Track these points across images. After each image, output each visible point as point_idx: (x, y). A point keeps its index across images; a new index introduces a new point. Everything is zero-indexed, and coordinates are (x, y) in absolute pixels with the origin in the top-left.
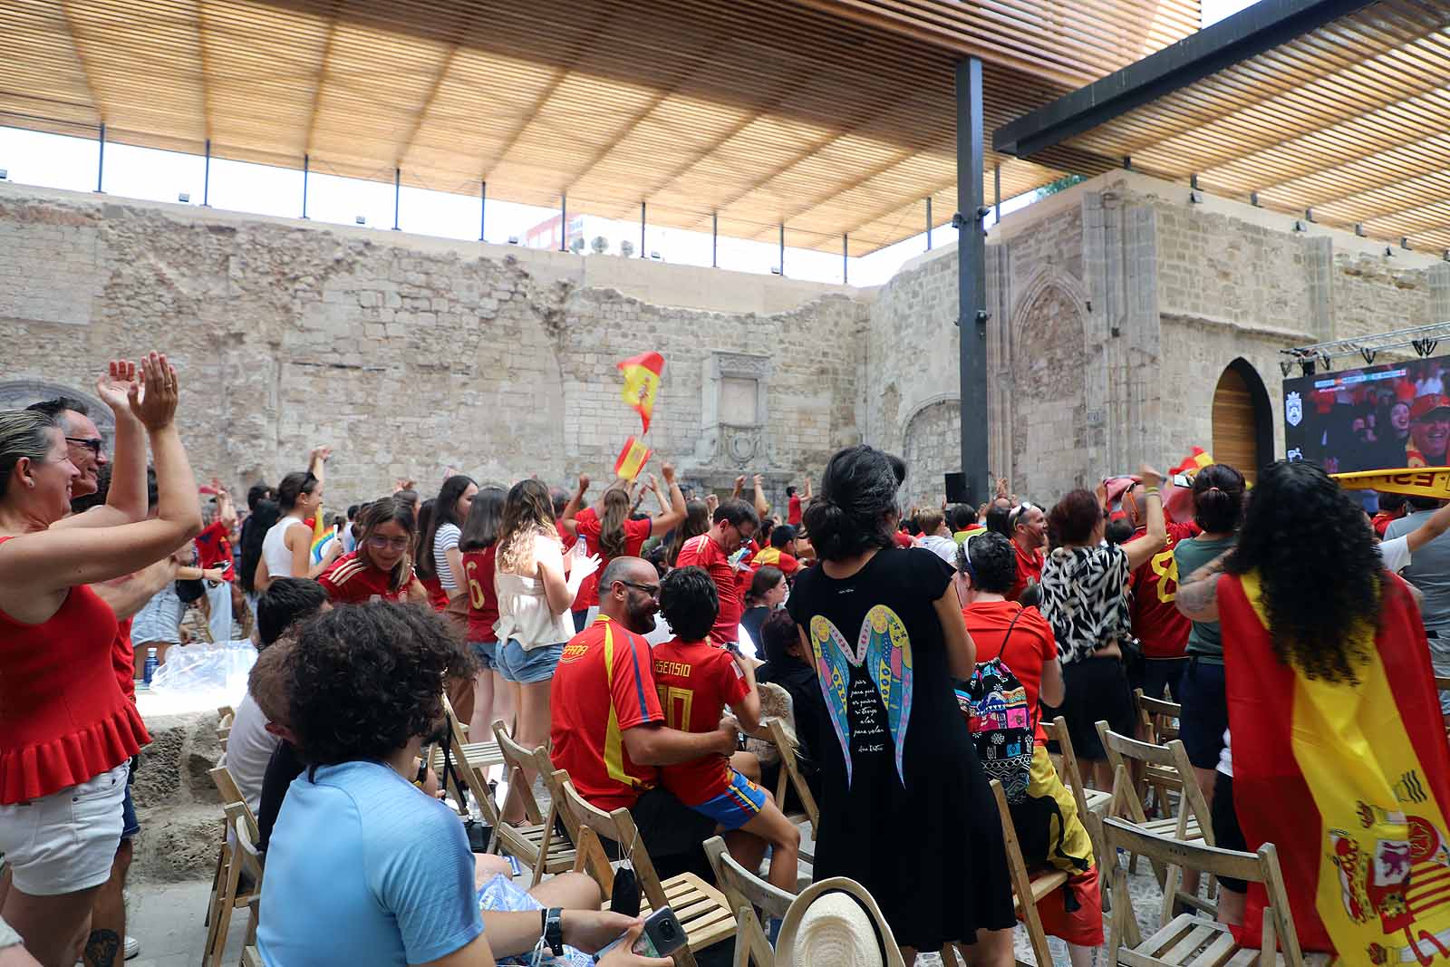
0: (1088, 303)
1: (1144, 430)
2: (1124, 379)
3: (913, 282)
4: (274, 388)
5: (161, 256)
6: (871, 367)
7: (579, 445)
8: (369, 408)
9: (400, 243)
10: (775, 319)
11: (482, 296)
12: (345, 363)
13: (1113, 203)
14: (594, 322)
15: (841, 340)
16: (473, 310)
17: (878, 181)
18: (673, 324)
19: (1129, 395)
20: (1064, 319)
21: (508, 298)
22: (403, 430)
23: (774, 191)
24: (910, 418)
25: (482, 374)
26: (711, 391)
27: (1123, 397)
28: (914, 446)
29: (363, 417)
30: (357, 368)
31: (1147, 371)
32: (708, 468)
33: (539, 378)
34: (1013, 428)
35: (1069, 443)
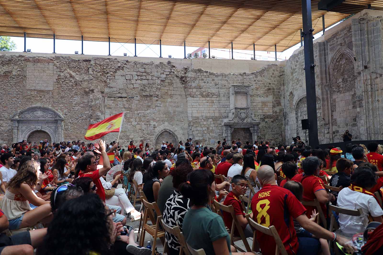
0: (355, 58)
1: (378, 101)
2: (369, 83)
3: (296, 58)
4: (103, 105)
5: (71, 70)
6: (285, 87)
7: (192, 117)
8: (129, 109)
9: (136, 60)
10: (252, 74)
11: (161, 74)
12: (122, 96)
13: (364, 22)
14: (195, 79)
15: (275, 79)
16: (158, 78)
17: (283, 25)
18: (220, 78)
19: (372, 89)
20: (347, 64)
21: (169, 74)
22: (140, 115)
23: (249, 33)
24: (297, 103)
25: (162, 97)
26: (232, 98)
27: (370, 89)
28: (299, 111)
29: (128, 112)
30: (126, 97)
31: (378, 80)
32: (231, 122)
33: (179, 97)
34: (331, 103)
35: (351, 107)
